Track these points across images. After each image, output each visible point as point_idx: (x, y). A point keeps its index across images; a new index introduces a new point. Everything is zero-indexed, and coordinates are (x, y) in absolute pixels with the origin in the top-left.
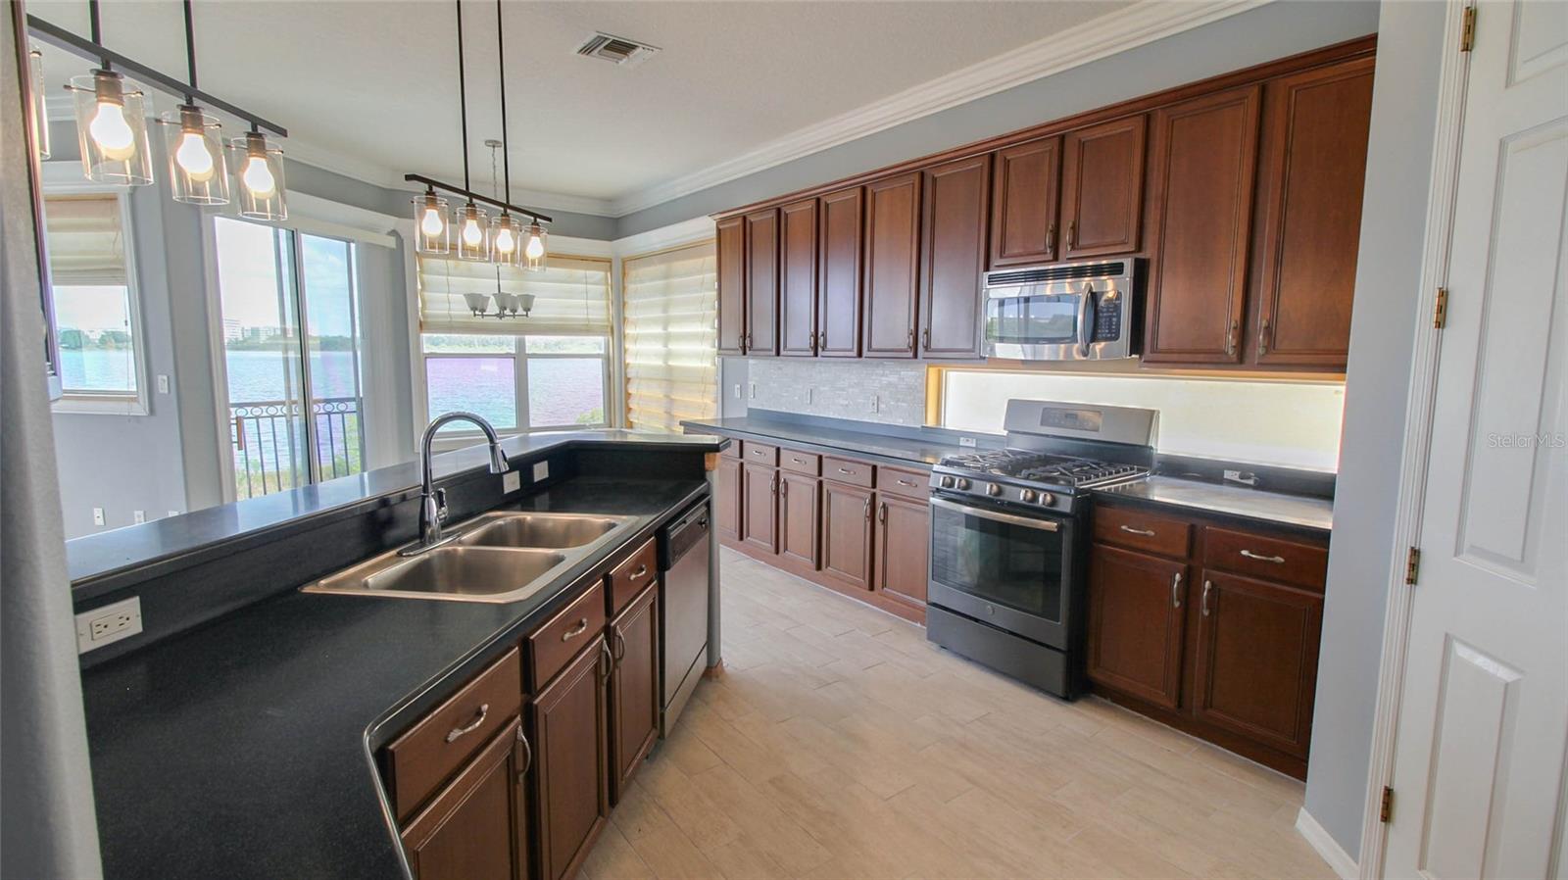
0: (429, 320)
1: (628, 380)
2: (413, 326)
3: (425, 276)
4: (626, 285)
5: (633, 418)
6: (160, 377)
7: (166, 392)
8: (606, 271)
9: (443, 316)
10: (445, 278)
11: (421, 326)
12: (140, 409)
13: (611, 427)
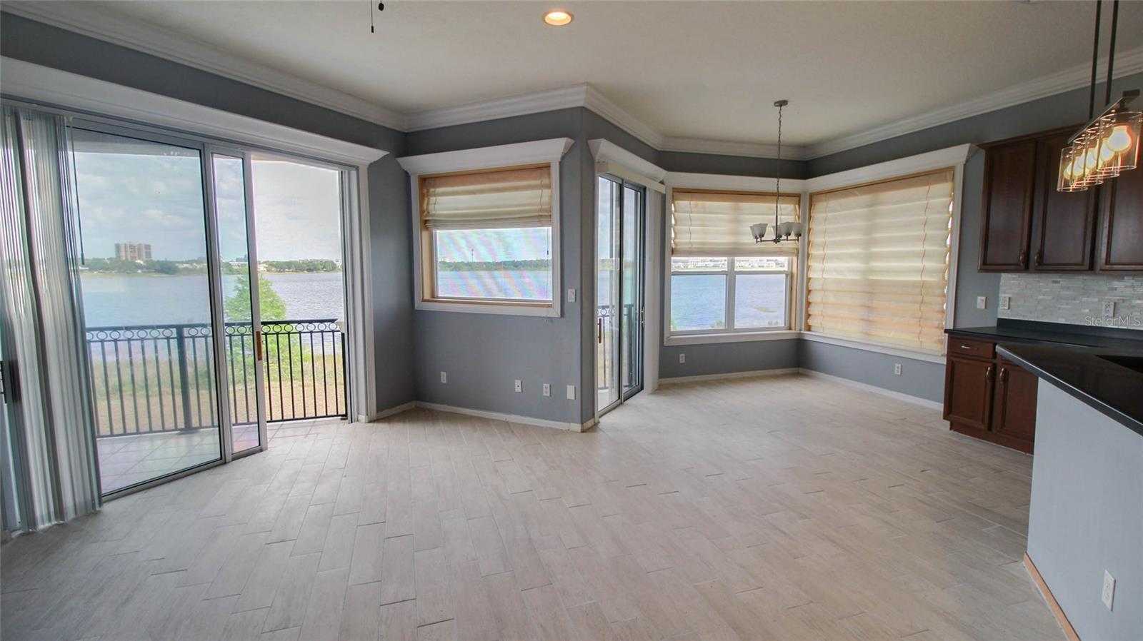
0: (679, 247)
1: (809, 292)
2: (668, 251)
3: (676, 214)
4: (812, 215)
5: (811, 322)
6: (569, 290)
7: (574, 301)
8: (795, 204)
9: (686, 243)
10: (687, 215)
11: (673, 252)
12: (556, 312)
13: (790, 329)
